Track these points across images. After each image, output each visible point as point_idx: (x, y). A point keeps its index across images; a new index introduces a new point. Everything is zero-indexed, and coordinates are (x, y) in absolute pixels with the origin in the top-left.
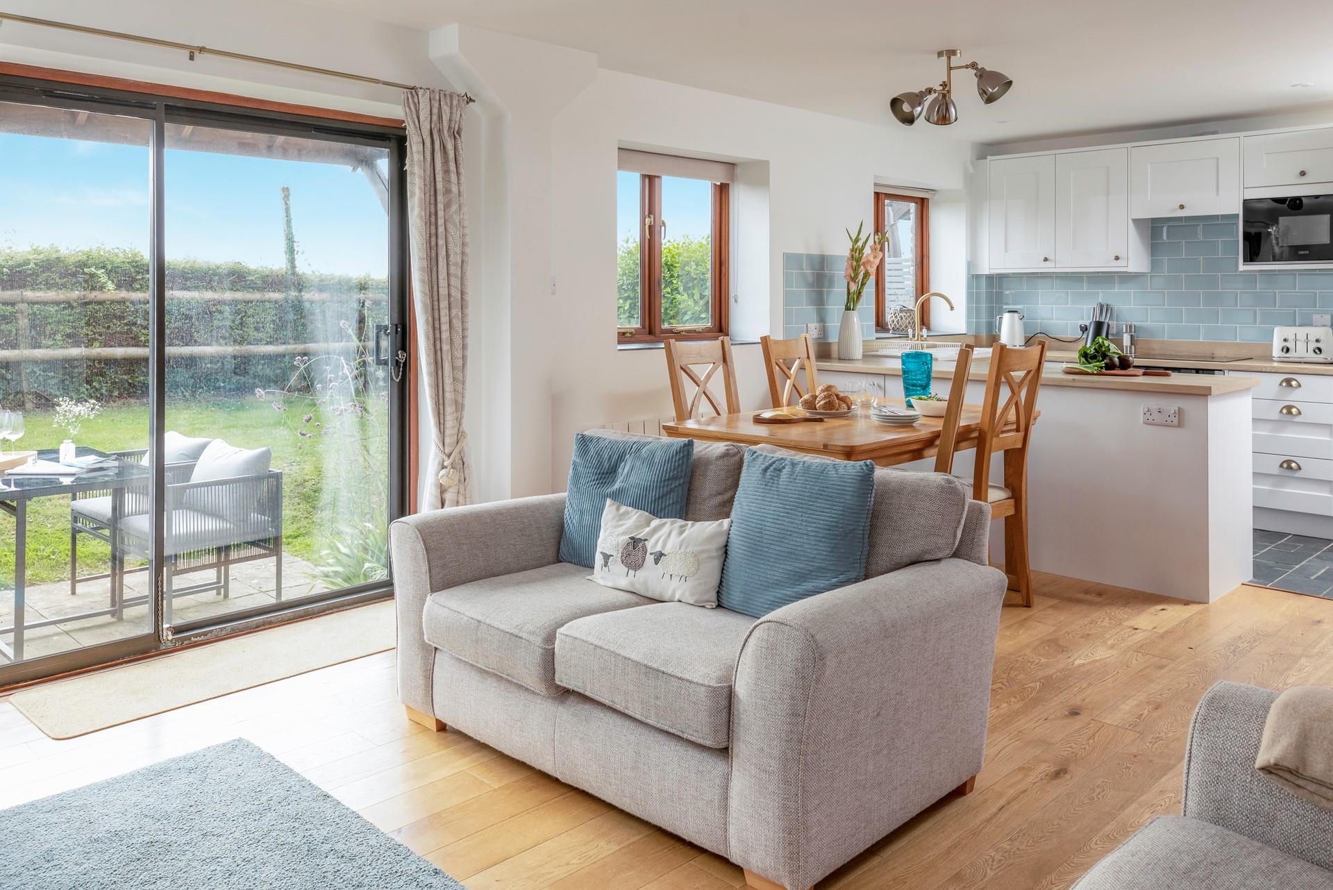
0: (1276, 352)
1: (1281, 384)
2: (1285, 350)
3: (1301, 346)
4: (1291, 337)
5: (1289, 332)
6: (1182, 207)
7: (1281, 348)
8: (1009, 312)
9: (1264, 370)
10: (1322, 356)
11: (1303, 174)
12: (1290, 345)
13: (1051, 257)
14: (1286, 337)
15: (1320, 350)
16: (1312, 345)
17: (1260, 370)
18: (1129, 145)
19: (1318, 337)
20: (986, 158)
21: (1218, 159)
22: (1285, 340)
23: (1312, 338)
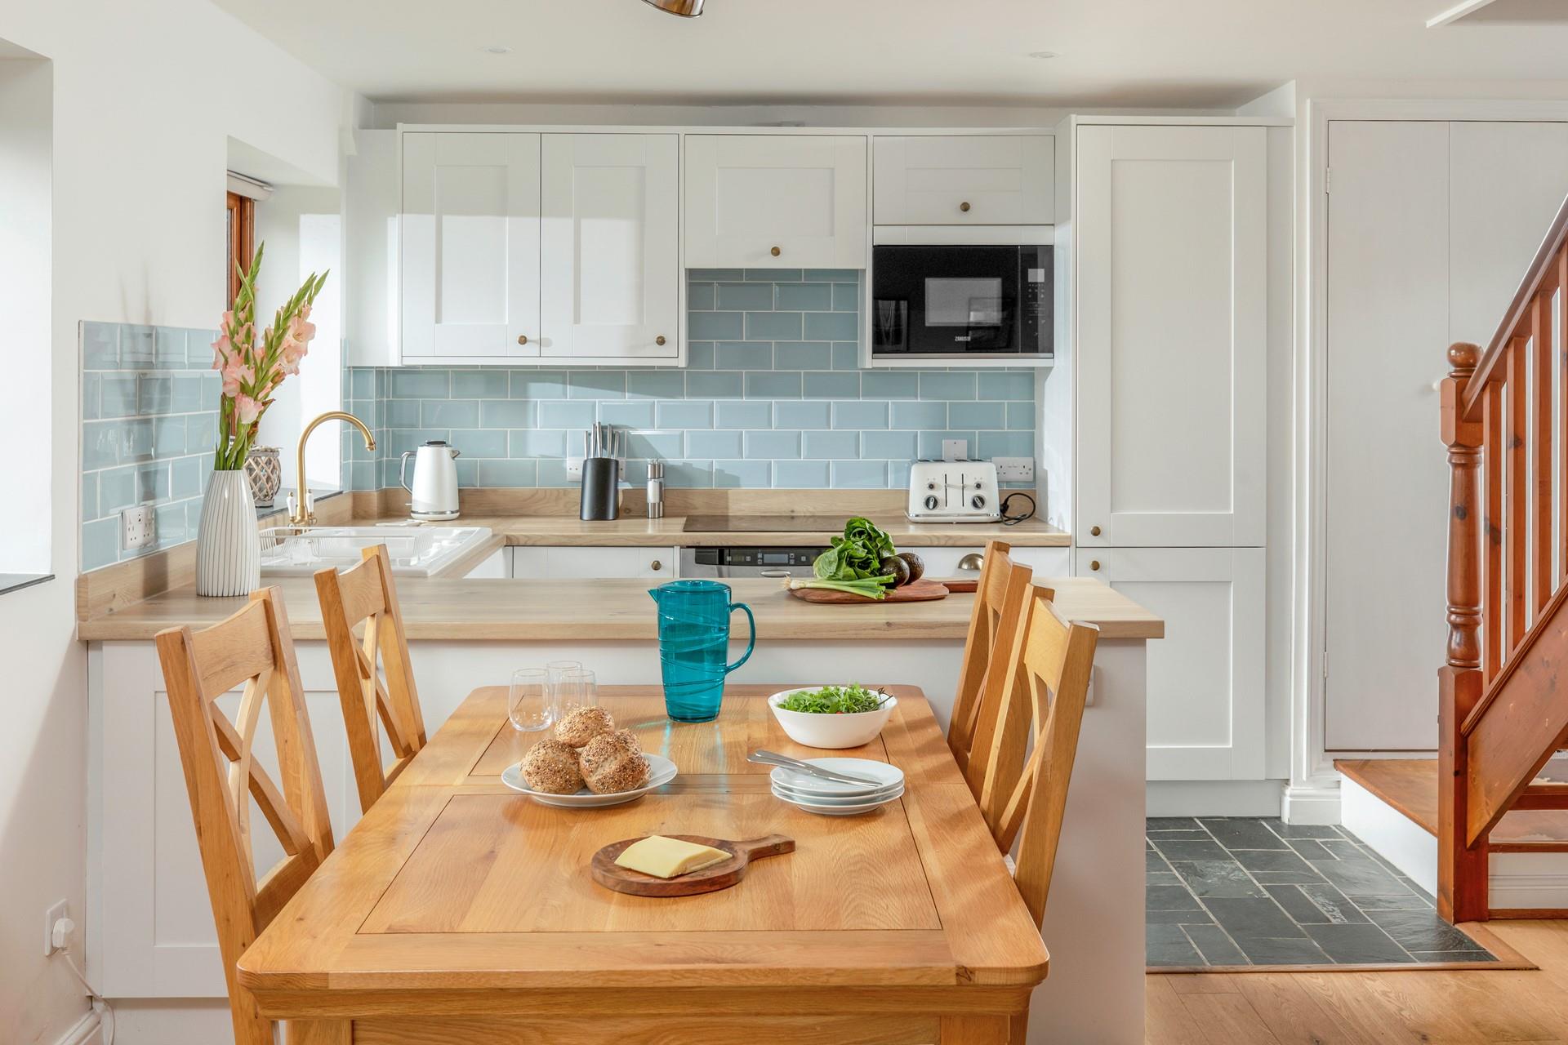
0: (916, 508)
1: (960, 566)
2: (931, 504)
3: (954, 496)
4: (940, 481)
5: (936, 472)
6: (776, 252)
7: (924, 501)
8: (430, 443)
9: (935, 543)
10: (984, 511)
11: (965, 207)
12: (938, 494)
13: (532, 336)
14: (931, 481)
15: (982, 500)
16: (970, 494)
17: (929, 543)
18: (682, 130)
19: (978, 480)
20: (395, 128)
21: (833, 169)
22: (931, 487)
23: (970, 482)
